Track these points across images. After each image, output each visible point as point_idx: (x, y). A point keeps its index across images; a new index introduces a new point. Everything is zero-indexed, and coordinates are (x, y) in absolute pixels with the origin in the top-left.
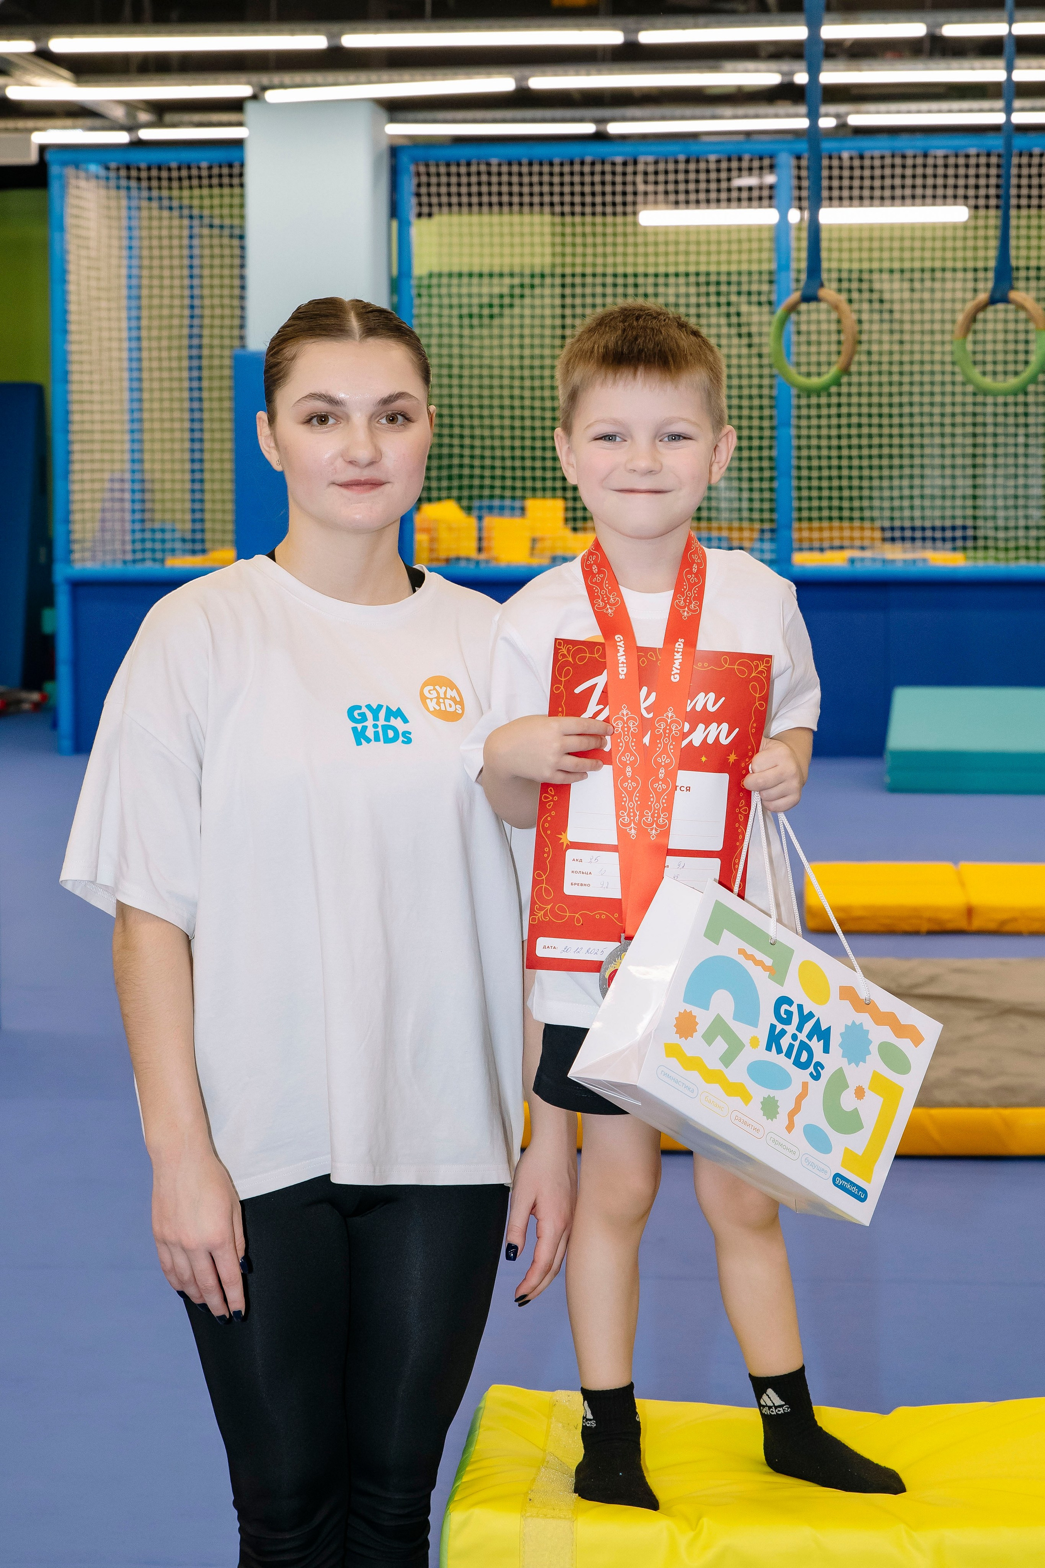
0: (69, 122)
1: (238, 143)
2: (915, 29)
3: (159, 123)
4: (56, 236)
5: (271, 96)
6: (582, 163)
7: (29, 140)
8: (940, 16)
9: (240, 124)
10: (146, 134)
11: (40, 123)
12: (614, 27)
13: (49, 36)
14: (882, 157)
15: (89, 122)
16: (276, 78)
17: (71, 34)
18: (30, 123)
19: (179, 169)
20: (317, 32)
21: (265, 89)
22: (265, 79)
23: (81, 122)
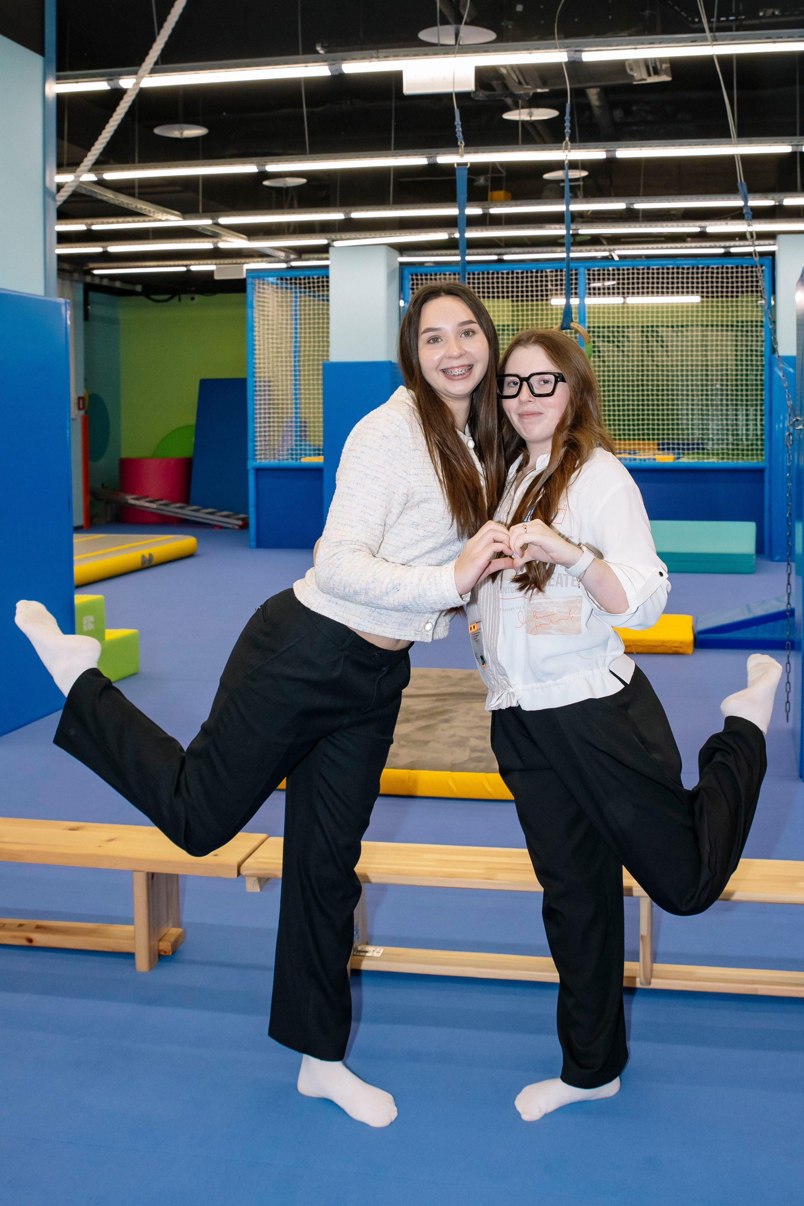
0: (260, 259)
1: (327, 267)
2: (620, 205)
3: (299, 259)
4: (249, 310)
5: (336, 244)
6: (488, 273)
7: (242, 268)
8: (632, 199)
9: (327, 259)
10: (294, 264)
11: (247, 260)
12: (478, 206)
13: (218, 217)
14: (628, 269)
15: (268, 259)
16: (338, 236)
17: (228, 216)
18: (243, 261)
19: (304, 279)
20: (339, 212)
21: (334, 241)
22: (333, 236)
23: (265, 259)
